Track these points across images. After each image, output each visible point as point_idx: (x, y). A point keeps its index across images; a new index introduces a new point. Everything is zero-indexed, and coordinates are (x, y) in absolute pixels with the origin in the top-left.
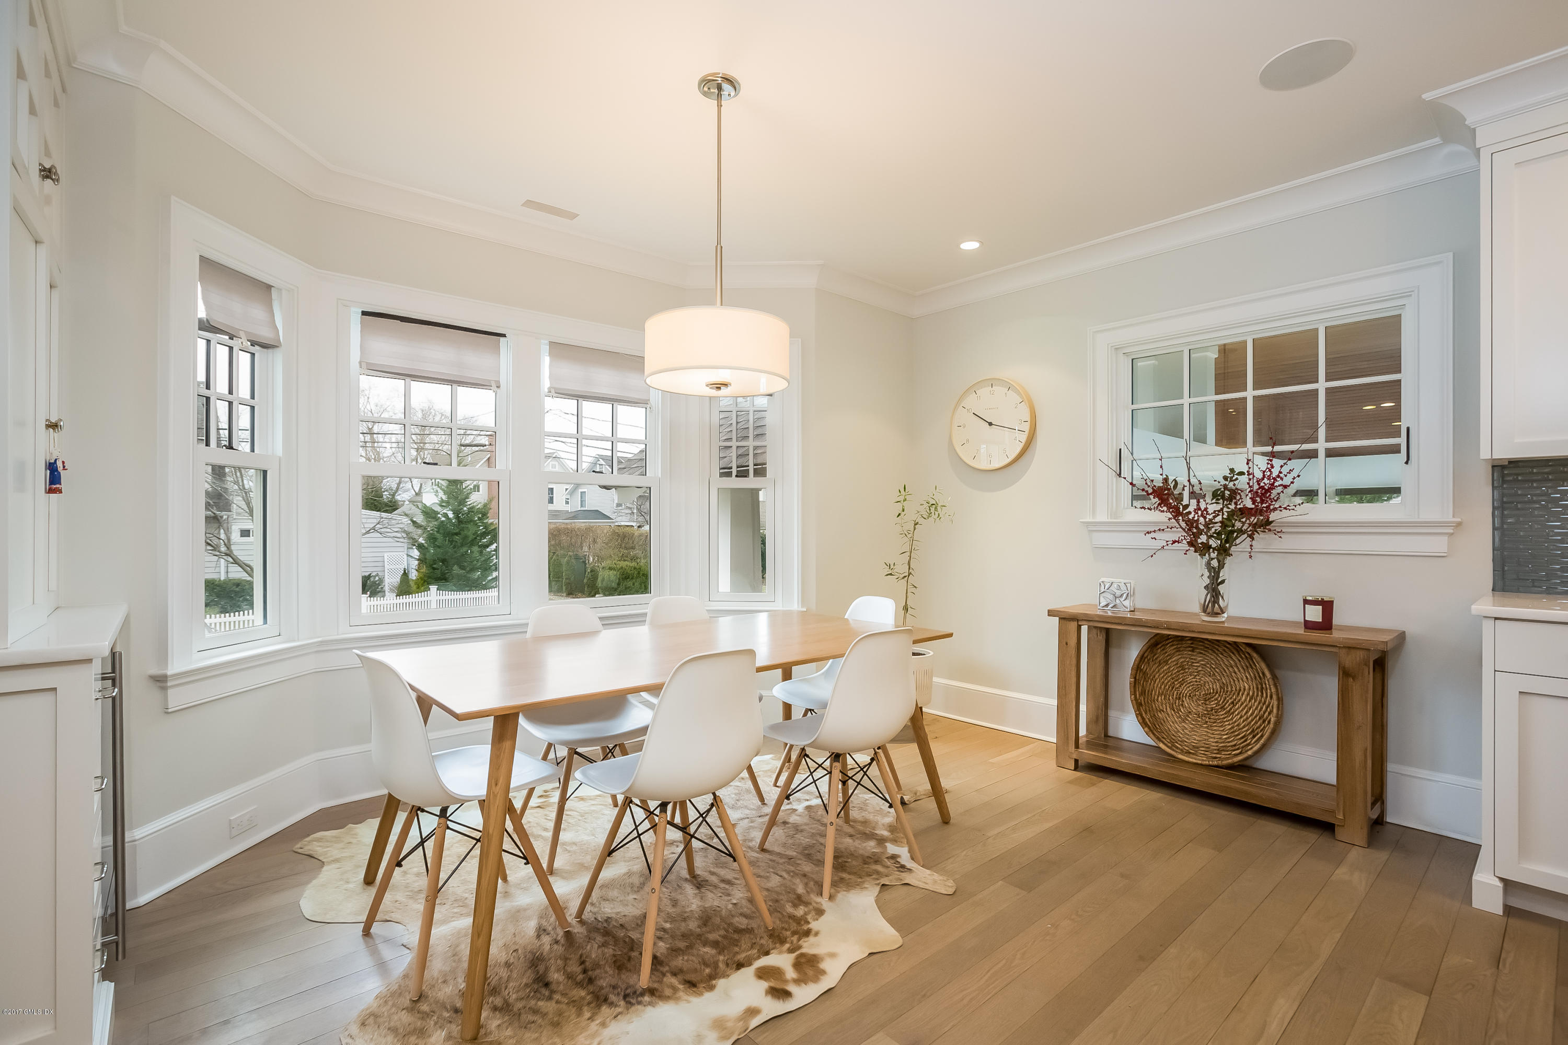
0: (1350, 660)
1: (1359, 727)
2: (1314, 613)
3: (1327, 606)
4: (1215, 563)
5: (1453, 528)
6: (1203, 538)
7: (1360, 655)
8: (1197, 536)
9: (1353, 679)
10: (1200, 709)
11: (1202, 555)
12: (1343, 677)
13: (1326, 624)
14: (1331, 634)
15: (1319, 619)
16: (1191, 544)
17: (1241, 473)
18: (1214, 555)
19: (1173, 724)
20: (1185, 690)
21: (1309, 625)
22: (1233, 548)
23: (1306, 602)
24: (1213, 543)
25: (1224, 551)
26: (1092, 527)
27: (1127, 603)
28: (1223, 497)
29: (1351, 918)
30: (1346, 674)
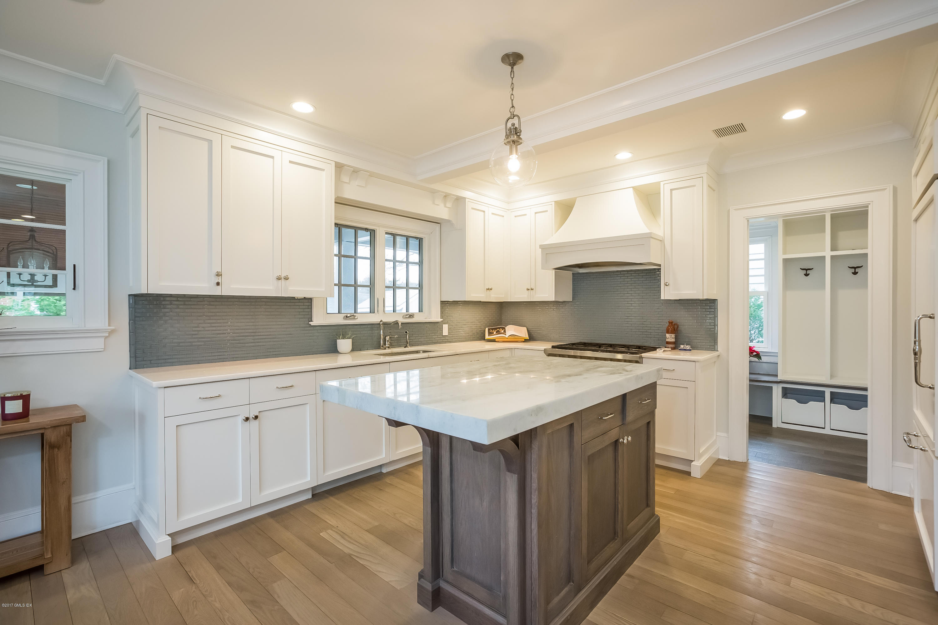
1: (63, 483)
3: (25, 398)
5: (108, 333)
9: (58, 449)
12: (49, 450)
13: (25, 414)
14: (29, 421)
15: (20, 409)
29: (108, 618)
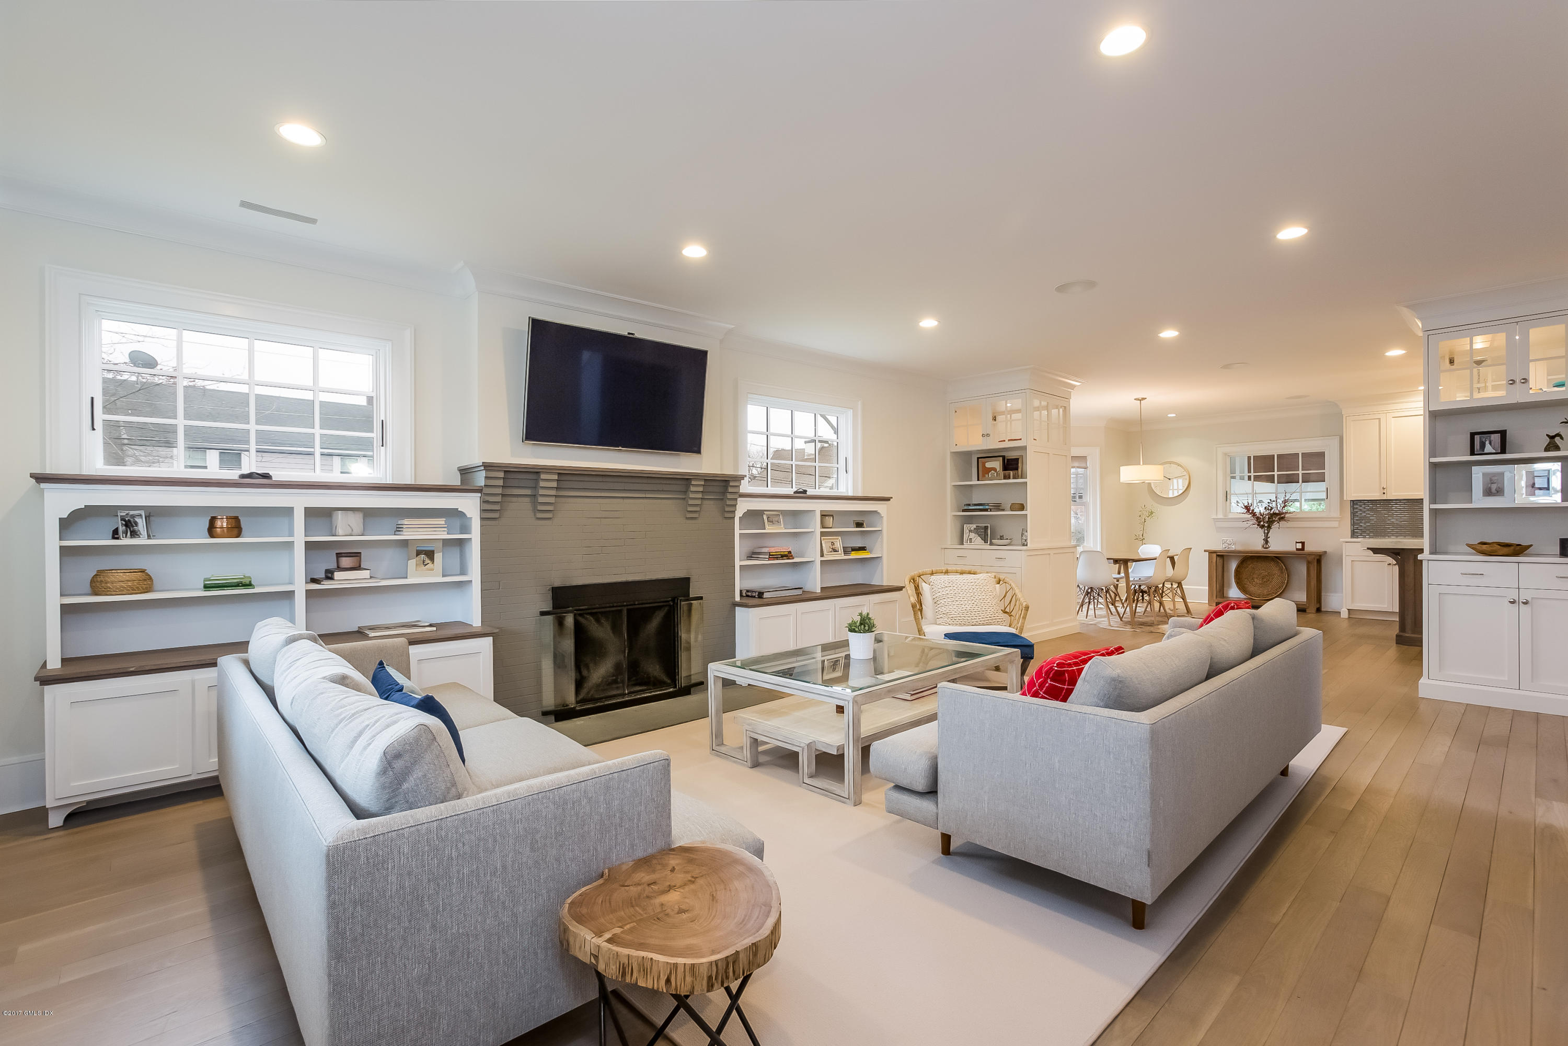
0: (1310, 558)
2: (1299, 546)
3: (1303, 543)
4: (1266, 531)
5: (1339, 520)
6: (1262, 523)
7: (1313, 556)
8: (1260, 522)
9: (1311, 565)
10: (1260, 582)
11: (1262, 529)
12: (1308, 565)
13: (1303, 549)
14: (1304, 552)
15: (1301, 548)
16: (1258, 525)
17: (1274, 501)
18: (1266, 529)
19: (1252, 589)
20: (1255, 576)
21: (1297, 549)
22: (1272, 527)
23: (1297, 542)
24: (1266, 525)
25: (1269, 527)
26: (1216, 520)
27: (1233, 547)
28: (1268, 509)
30: (1309, 563)
